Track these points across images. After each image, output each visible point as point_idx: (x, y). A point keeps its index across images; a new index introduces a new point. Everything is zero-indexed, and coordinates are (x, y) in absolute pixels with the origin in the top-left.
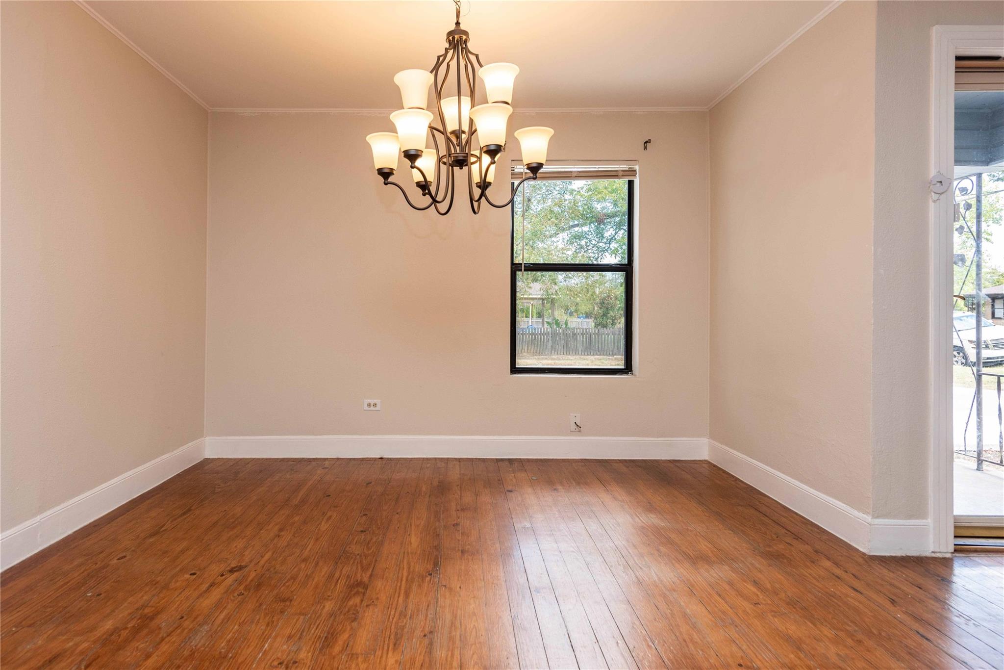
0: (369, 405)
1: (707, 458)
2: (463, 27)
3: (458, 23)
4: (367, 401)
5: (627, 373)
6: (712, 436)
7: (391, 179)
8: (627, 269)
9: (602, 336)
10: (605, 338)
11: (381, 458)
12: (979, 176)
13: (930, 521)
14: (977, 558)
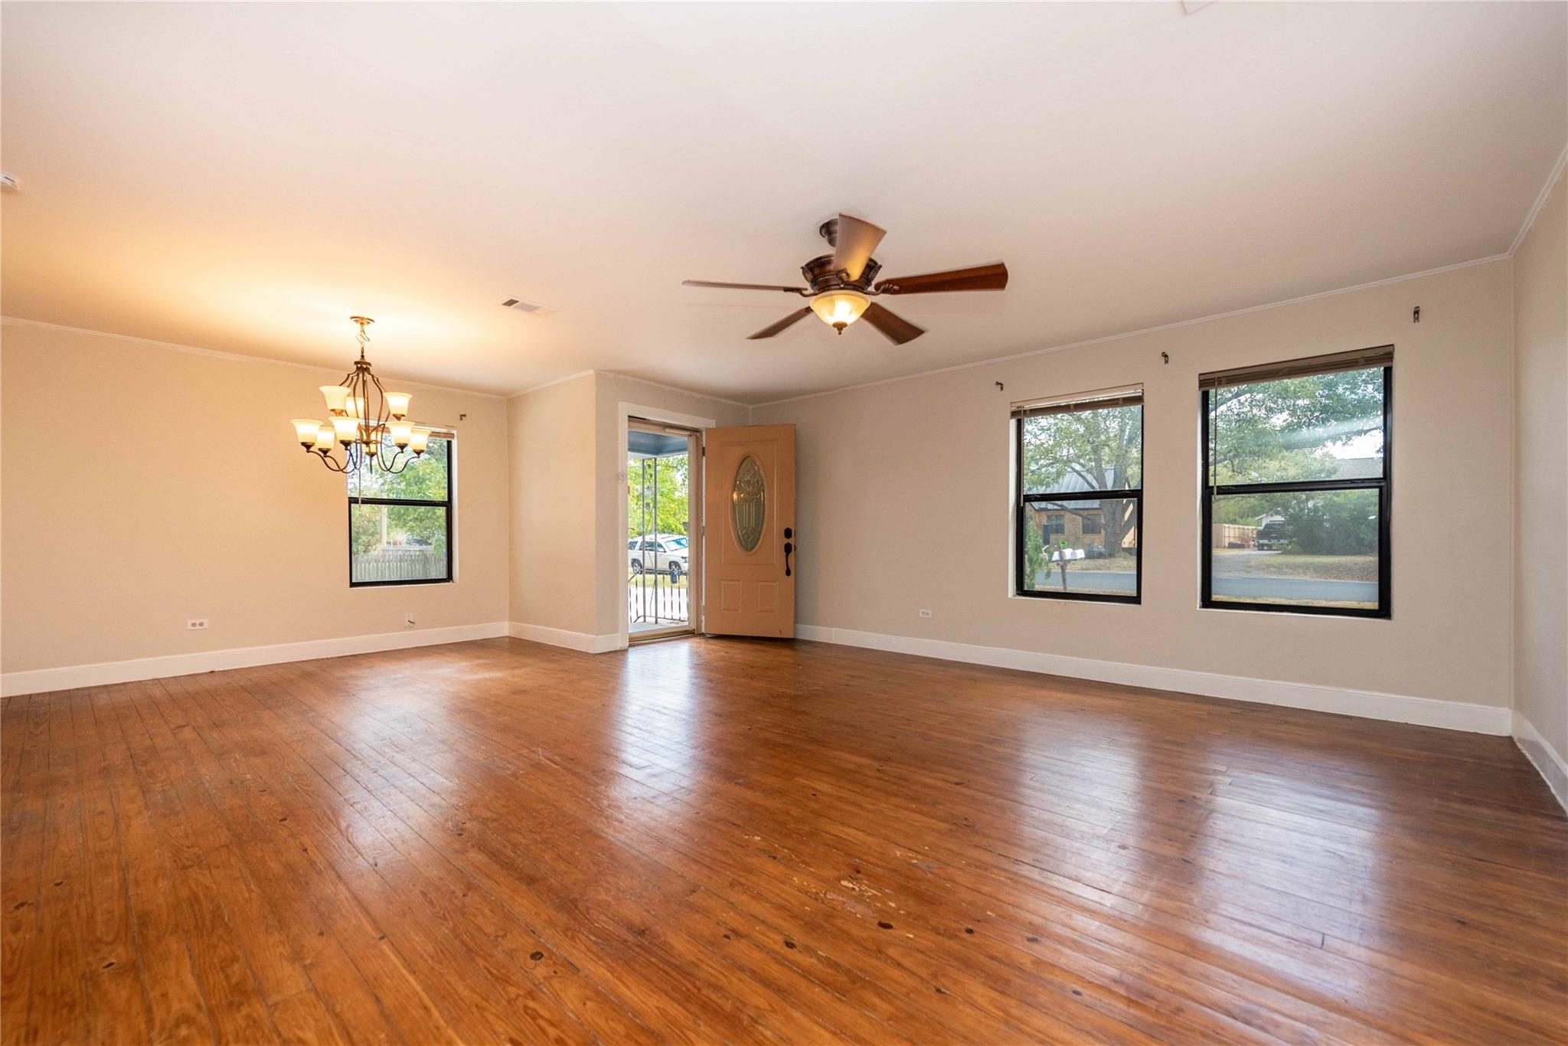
0: (194, 625)
1: (507, 634)
2: (367, 359)
3: (363, 356)
4: (190, 622)
5: (448, 581)
6: (511, 619)
7: (311, 449)
8: (448, 504)
9: (361, 564)
10: (365, 567)
11: (212, 672)
12: (655, 459)
13: (619, 634)
14: (637, 647)
